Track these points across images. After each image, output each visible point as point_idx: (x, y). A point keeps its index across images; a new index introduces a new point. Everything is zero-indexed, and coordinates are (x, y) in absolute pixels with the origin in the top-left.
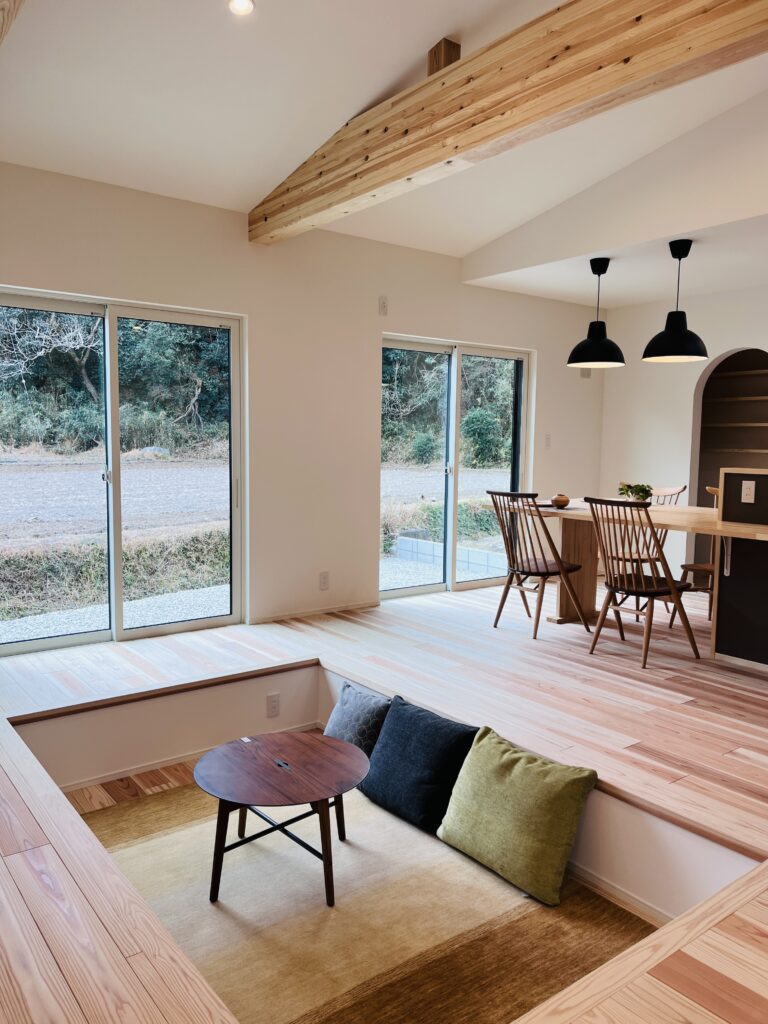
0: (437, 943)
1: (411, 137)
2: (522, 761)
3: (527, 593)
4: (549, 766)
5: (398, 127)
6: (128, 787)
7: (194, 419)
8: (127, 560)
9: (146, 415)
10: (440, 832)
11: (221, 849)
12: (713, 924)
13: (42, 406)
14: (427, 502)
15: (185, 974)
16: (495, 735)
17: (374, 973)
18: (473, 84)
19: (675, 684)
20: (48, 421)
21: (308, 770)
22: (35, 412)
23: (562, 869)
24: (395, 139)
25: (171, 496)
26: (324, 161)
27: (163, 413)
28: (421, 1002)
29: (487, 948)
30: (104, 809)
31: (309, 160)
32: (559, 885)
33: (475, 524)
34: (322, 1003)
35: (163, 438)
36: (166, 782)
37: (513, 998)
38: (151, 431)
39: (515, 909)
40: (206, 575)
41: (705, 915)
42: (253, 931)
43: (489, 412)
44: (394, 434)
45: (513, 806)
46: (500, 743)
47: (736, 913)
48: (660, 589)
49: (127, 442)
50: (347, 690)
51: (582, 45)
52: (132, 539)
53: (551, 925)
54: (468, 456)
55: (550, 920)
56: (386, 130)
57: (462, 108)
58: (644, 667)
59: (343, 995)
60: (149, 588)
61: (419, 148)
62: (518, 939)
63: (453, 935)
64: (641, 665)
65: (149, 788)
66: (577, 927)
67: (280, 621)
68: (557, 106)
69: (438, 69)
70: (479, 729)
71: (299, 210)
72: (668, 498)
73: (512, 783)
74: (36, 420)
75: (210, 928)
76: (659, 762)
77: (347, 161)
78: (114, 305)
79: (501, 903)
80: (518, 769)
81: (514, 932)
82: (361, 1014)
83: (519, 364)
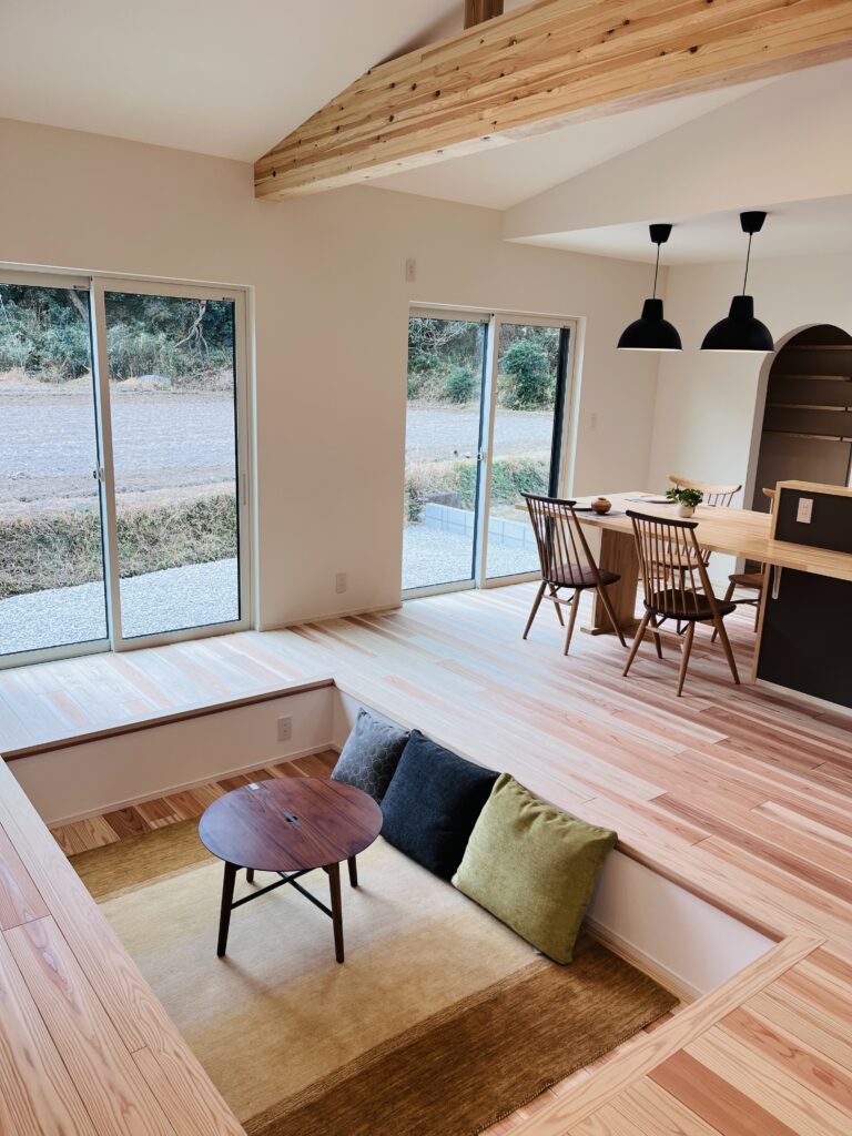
0: (447, 1005)
1: (443, 101)
2: (542, 817)
3: (561, 606)
4: (569, 824)
5: (429, 85)
6: (131, 820)
7: (198, 344)
8: (126, 529)
9: (144, 337)
10: (455, 879)
11: (228, 905)
12: (719, 1018)
13: (22, 324)
14: (461, 461)
15: (190, 1072)
16: (514, 784)
17: (382, 1039)
18: (516, 48)
19: (710, 718)
20: (30, 343)
21: (318, 825)
22: (14, 331)
23: (576, 929)
24: (424, 100)
25: (173, 444)
26: (343, 113)
27: (162, 336)
28: (427, 1071)
29: (496, 1011)
30: (108, 846)
31: (325, 109)
32: (573, 944)
33: (513, 485)
34: (328, 1072)
35: (163, 365)
36: (171, 813)
37: (518, 1068)
38: (150, 357)
39: (526, 967)
40: (214, 545)
41: (712, 1008)
42: (261, 991)
43: (536, 345)
44: (426, 367)
45: (529, 864)
46: (521, 793)
47: (744, 1007)
48: (703, 612)
49: (120, 369)
50: (363, 718)
51: (645, 21)
52: (129, 503)
53: (562, 986)
54: (510, 395)
55: (561, 980)
56: (414, 88)
57: (502, 75)
58: (680, 696)
59: (349, 1064)
60: (151, 560)
61: (453, 116)
62: (527, 1002)
63: (462, 997)
64: (676, 691)
65: (153, 820)
66: (586, 989)
67: (293, 628)
68: (613, 92)
69: (477, 23)
70: (498, 774)
71: (312, 170)
72: (721, 497)
73: (530, 840)
74: (16, 341)
75: (217, 988)
76: (683, 818)
77: (369, 118)
78: (102, 277)
79: (513, 960)
80: (537, 824)
81: (523, 994)
82: (367, 1084)
83: (565, 333)
